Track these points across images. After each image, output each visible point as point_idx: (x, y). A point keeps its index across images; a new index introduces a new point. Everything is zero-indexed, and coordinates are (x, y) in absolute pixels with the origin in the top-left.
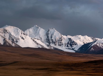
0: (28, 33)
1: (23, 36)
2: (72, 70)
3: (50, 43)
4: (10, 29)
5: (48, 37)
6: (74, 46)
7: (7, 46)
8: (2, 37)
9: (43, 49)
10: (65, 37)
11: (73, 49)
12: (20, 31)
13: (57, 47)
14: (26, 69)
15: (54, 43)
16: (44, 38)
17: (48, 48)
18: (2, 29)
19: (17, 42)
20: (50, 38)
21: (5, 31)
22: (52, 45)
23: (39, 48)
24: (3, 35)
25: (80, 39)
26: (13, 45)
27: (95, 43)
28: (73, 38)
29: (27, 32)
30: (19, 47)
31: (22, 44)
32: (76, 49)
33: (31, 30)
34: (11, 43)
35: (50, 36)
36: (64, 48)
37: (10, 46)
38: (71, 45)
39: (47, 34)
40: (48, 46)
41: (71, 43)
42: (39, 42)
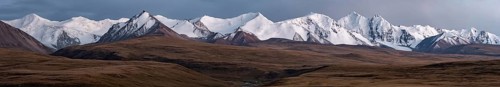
0: (343, 24)
1: (336, 28)
2: (408, 77)
3: (374, 37)
4: (316, 17)
5: (371, 29)
6: (410, 42)
7: (313, 43)
8: (305, 30)
9: (365, 47)
10: (396, 28)
11: (408, 46)
12: (331, 21)
13: (386, 43)
14: (341, 76)
15: (381, 37)
16: (366, 30)
17: (372, 45)
18: (305, 18)
19: (327, 36)
20: (374, 30)
21: (309, 21)
22: (378, 41)
23: (359, 46)
24: (306, 27)
25: (418, 30)
26: (322, 41)
27: (442, 37)
28: (408, 29)
29: (342, 22)
30: (331, 44)
31: (335, 39)
32: (414, 46)
33: (347, 19)
34: (318, 38)
35: (374, 27)
36: (395, 45)
37: (317, 43)
38: (406, 40)
39: (370, 25)
40: (372, 42)
41: (406, 37)
42: (358, 36)
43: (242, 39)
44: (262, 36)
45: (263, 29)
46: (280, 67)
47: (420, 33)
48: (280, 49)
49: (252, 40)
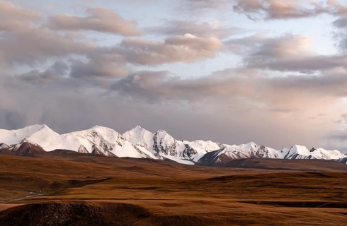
0: (128, 138)
1: (121, 141)
2: (190, 189)
3: (158, 151)
4: (101, 130)
5: (156, 143)
6: (193, 156)
7: (98, 155)
8: (91, 142)
9: (148, 160)
10: (180, 142)
11: (191, 160)
12: (116, 134)
13: (169, 157)
14: (125, 188)
15: (165, 151)
16: (150, 144)
17: (155, 158)
18: (90, 131)
19: (111, 149)
20: (158, 144)
21: (95, 134)
22: (162, 154)
23: (143, 159)
24: (91, 139)
25: (201, 145)
26: (106, 154)
27: (223, 152)
28: (192, 145)
29: (126, 135)
30: (115, 157)
31: (120, 152)
32: (196, 160)
33: (132, 132)
34: (103, 151)
35: (158, 141)
36: (178, 159)
37: (101, 155)
38: (189, 154)
39: (155, 139)
40: (156, 155)
41: (189, 152)
42: (141, 149)
43: (28, 150)
44: (48, 147)
45: (49, 140)
46: (64, 178)
47: (202, 148)
48: (66, 160)
49: (37, 151)
